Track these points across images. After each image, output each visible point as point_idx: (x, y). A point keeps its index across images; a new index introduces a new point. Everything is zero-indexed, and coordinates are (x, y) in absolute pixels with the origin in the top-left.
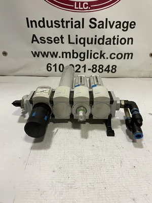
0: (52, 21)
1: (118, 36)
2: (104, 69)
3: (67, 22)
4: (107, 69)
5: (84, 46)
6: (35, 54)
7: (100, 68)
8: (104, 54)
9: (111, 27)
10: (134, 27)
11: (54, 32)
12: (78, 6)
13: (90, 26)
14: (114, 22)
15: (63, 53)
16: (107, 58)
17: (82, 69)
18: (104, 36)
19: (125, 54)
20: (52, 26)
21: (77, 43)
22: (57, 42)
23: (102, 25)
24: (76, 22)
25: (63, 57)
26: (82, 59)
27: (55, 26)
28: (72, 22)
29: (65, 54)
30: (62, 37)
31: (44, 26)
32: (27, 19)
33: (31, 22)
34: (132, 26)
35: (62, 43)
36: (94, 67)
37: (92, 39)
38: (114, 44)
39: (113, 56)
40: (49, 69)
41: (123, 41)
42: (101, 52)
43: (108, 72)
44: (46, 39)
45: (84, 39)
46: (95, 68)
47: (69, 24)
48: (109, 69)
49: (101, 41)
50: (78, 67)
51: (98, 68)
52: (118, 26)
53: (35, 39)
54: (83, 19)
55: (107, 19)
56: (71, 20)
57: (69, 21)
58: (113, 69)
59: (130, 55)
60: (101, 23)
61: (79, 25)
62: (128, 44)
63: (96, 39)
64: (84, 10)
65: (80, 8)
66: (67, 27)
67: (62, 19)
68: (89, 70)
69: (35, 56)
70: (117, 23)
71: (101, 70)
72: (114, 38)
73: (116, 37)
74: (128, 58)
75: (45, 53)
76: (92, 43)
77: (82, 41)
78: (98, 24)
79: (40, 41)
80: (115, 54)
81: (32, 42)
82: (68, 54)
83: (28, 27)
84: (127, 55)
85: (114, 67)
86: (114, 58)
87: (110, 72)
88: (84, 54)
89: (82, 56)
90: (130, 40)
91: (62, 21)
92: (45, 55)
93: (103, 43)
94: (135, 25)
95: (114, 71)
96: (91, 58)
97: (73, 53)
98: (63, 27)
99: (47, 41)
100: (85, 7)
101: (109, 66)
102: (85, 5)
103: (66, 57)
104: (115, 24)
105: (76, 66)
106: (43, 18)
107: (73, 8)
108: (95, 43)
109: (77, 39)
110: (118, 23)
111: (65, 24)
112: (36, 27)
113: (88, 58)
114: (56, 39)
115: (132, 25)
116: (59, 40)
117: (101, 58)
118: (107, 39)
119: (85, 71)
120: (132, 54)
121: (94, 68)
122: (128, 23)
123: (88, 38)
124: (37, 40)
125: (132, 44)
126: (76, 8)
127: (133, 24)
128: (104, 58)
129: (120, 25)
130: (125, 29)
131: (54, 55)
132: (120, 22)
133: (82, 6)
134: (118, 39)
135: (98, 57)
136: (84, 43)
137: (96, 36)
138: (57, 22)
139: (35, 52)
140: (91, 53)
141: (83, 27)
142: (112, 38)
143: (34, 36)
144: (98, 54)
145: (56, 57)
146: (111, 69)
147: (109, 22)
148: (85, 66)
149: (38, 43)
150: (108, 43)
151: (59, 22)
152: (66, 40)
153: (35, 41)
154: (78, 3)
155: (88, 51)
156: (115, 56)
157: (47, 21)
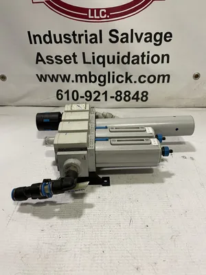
0: (60, 35)
1: (148, 52)
2: (131, 96)
3: (80, 36)
4: (135, 97)
5: (104, 66)
6: (42, 78)
7: (126, 96)
8: (131, 76)
9: (139, 40)
10: (170, 40)
11: (63, 50)
12: (92, 14)
13: (110, 40)
14: (142, 34)
15: (77, 76)
16: (135, 82)
17: (102, 97)
18: (129, 53)
19: (159, 76)
20: (61, 42)
21: (94, 63)
22: (68, 61)
23: (126, 38)
24: (91, 35)
25: (77, 81)
26: (102, 84)
27: (65, 41)
28: (86, 35)
29: (80, 78)
30: (74, 56)
31: (51, 42)
32: (29, 32)
33: (34, 36)
34: (168, 39)
35: (76, 63)
36: (119, 93)
37: (114, 57)
38: (143, 63)
39: (142, 79)
40: (60, 97)
41: (155, 59)
42: (127, 73)
43: (137, 101)
44: (54, 59)
45: (104, 57)
46: (120, 96)
47: (83, 38)
48: (138, 96)
49: (126, 60)
50: (97, 94)
51: (123, 96)
52: (148, 39)
53: (40, 58)
54: (101, 31)
55: (132, 30)
56: (84, 33)
57: (83, 35)
58: (143, 96)
59: (166, 77)
60: (125, 36)
61: (96, 39)
62: (163, 62)
63: (118, 57)
64: (101, 19)
65: (96, 17)
66: (80, 42)
67: (74, 32)
68: (112, 97)
69: (41, 80)
70: (146, 34)
71: (127, 98)
72: (143, 55)
73: (146, 54)
74: (163, 82)
75: (53, 76)
76: (114, 62)
77: (101, 60)
78: (120, 37)
79: (46, 61)
80: (145, 77)
81: (37, 63)
82: (84, 78)
83: (31, 43)
84: (161, 78)
85: (145, 94)
86: (145, 81)
87: (140, 101)
88: (105, 76)
89: (102, 79)
90: (166, 58)
91: (74, 35)
92: (54, 78)
93: (128, 63)
94: (171, 36)
95: (144, 98)
96: (113, 82)
97: (90, 76)
98: (76, 42)
99: (55, 60)
100: (103, 15)
101: (137, 93)
102: (103, 12)
103: (81, 81)
104: (144, 37)
105: (94, 93)
106: (49, 32)
107: (87, 17)
108: (118, 63)
109: (94, 57)
110: (148, 35)
111: (77, 38)
112: (41, 43)
113: (109, 82)
114: (67, 58)
115: (168, 37)
116: (70, 59)
117: (126, 82)
118: (133, 57)
119: (106, 100)
120: (169, 76)
121: (118, 96)
122: (161, 34)
123: (108, 56)
124: (42, 60)
125: (168, 62)
126: (90, 17)
127: (168, 35)
128: (131, 82)
129: (151, 37)
130: (158, 43)
131: (66, 78)
132: (150, 34)
133: (98, 15)
134: (148, 56)
135: (122, 81)
136: (104, 62)
137: (118, 53)
138: (67, 36)
139: (41, 75)
140: (113, 76)
141: (101, 42)
142: (140, 55)
143: (39, 54)
144: (122, 76)
145: (68, 81)
146: (140, 96)
147: (136, 34)
148: (105, 93)
149: (45, 63)
150: (135, 62)
151: (69, 36)
152: (79, 59)
153: (40, 61)
154: (93, 10)
155: (109, 73)
156: (146, 79)
157: (55, 35)
